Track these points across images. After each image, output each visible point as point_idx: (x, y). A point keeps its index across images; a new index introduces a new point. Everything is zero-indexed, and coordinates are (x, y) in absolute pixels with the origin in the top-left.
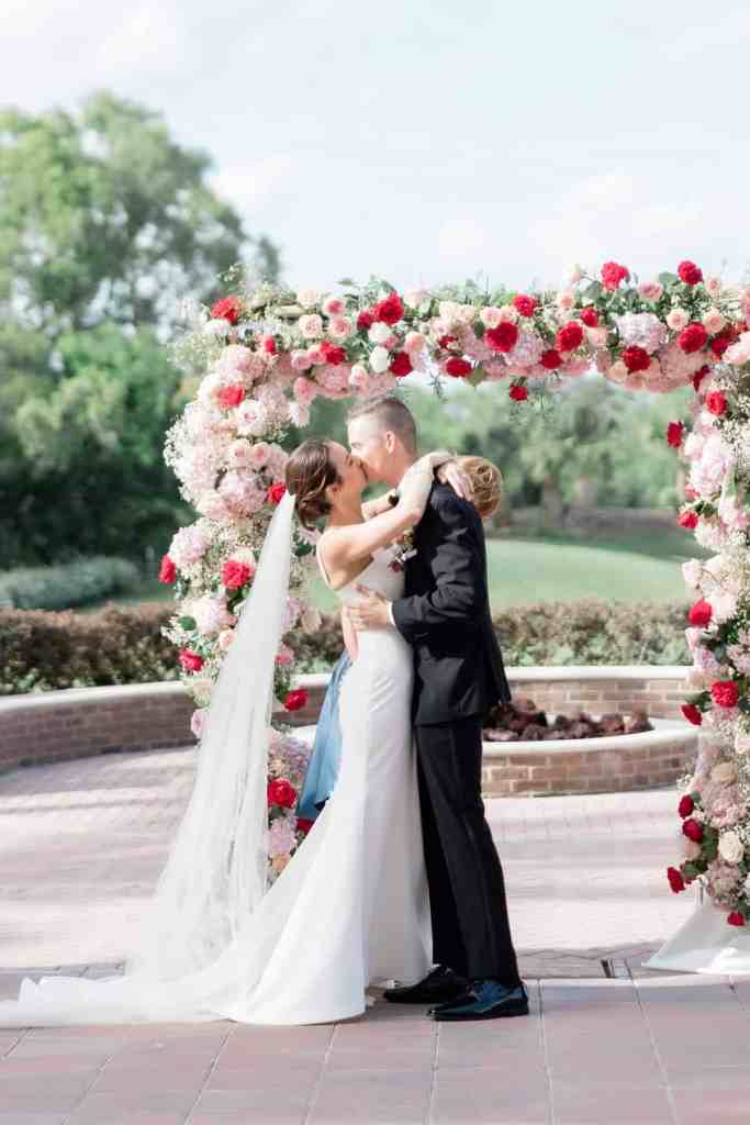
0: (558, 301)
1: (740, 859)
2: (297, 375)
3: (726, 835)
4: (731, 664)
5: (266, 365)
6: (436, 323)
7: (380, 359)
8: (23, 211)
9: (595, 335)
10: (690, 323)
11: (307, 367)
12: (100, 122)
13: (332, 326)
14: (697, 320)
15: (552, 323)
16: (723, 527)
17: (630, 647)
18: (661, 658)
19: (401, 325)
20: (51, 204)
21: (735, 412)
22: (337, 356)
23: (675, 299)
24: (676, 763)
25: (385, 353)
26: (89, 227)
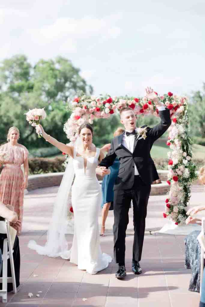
0: (143, 99)
1: (178, 212)
2: (91, 113)
3: (175, 207)
4: (177, 173)
5: (84, 111)
6: (119, 103)
7: (107, 110)
8: (44, 79)
9: (151, 106)
10: (170, 104)
11: (93, 112)
12: (59, 62)
13: (98, 104)
14: (171, 103)
15: (142, 104)
16: (176, 145)
17: (158, 166)
18: (164, 169)
19: (111, 104)
20: (49, 78)
21: (179, 122)
22: (99, 110)
23: (167, 99)
24: (166, 190)
25: (108, 109)
26: (57, 82)
